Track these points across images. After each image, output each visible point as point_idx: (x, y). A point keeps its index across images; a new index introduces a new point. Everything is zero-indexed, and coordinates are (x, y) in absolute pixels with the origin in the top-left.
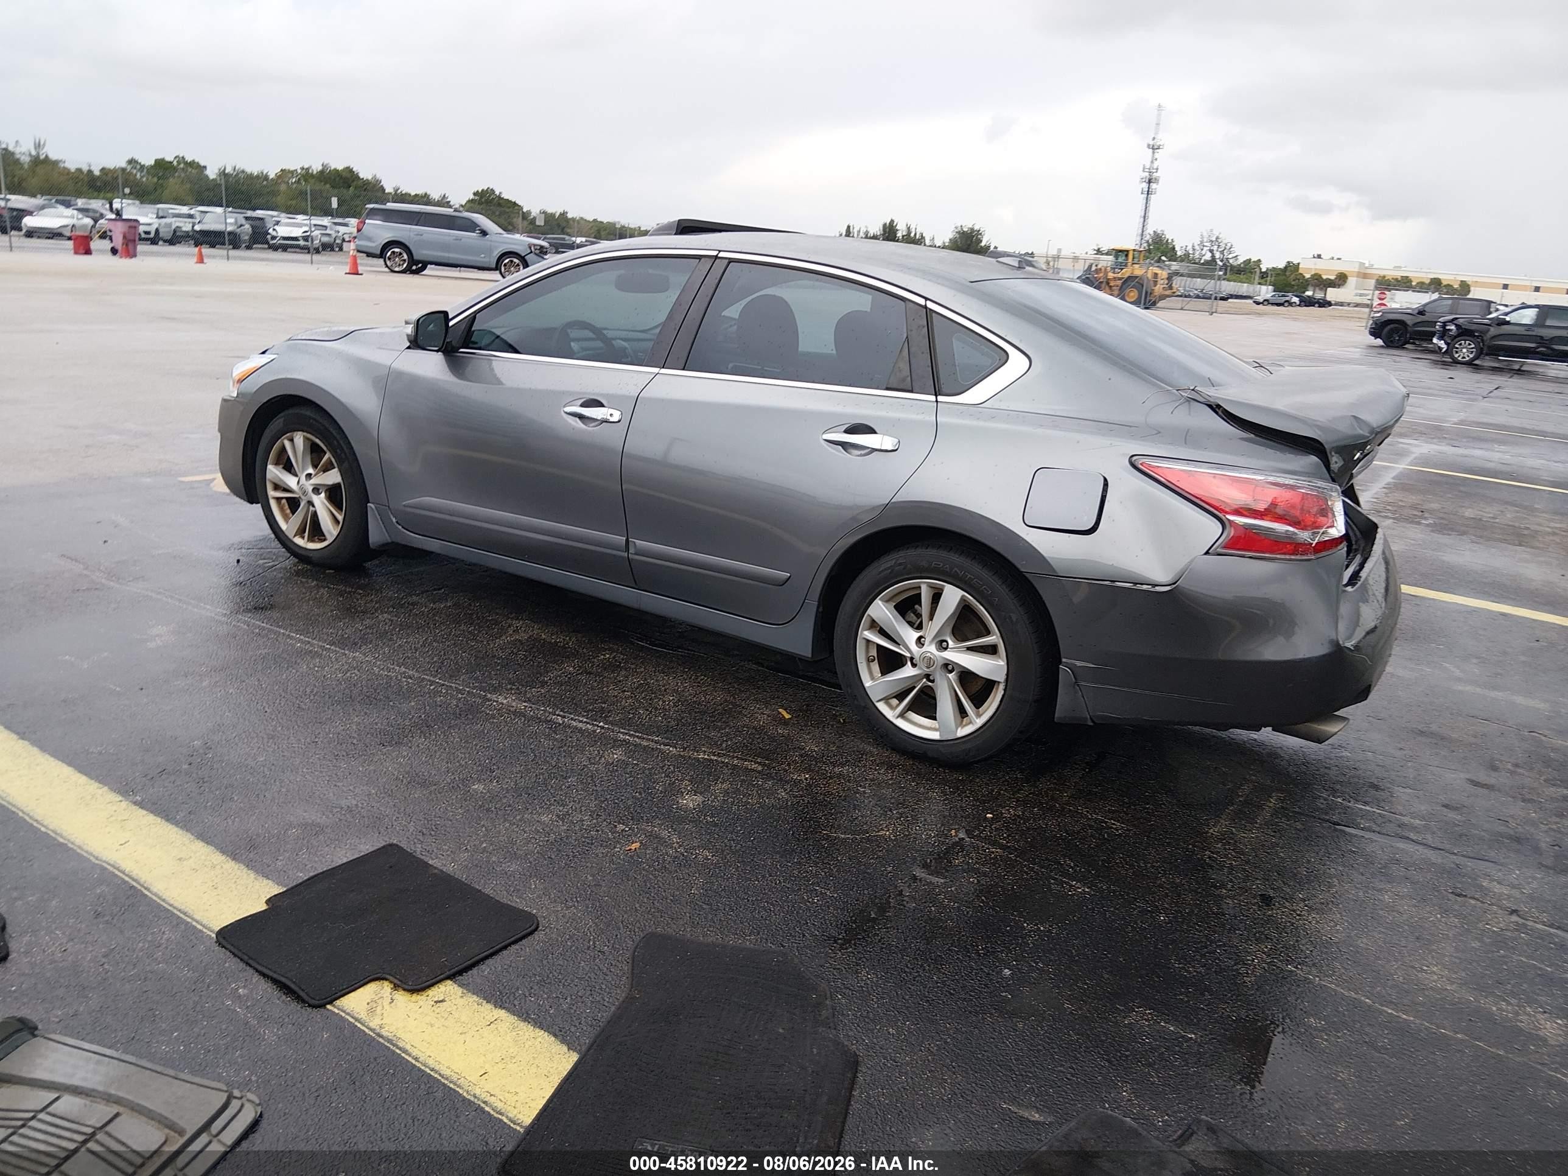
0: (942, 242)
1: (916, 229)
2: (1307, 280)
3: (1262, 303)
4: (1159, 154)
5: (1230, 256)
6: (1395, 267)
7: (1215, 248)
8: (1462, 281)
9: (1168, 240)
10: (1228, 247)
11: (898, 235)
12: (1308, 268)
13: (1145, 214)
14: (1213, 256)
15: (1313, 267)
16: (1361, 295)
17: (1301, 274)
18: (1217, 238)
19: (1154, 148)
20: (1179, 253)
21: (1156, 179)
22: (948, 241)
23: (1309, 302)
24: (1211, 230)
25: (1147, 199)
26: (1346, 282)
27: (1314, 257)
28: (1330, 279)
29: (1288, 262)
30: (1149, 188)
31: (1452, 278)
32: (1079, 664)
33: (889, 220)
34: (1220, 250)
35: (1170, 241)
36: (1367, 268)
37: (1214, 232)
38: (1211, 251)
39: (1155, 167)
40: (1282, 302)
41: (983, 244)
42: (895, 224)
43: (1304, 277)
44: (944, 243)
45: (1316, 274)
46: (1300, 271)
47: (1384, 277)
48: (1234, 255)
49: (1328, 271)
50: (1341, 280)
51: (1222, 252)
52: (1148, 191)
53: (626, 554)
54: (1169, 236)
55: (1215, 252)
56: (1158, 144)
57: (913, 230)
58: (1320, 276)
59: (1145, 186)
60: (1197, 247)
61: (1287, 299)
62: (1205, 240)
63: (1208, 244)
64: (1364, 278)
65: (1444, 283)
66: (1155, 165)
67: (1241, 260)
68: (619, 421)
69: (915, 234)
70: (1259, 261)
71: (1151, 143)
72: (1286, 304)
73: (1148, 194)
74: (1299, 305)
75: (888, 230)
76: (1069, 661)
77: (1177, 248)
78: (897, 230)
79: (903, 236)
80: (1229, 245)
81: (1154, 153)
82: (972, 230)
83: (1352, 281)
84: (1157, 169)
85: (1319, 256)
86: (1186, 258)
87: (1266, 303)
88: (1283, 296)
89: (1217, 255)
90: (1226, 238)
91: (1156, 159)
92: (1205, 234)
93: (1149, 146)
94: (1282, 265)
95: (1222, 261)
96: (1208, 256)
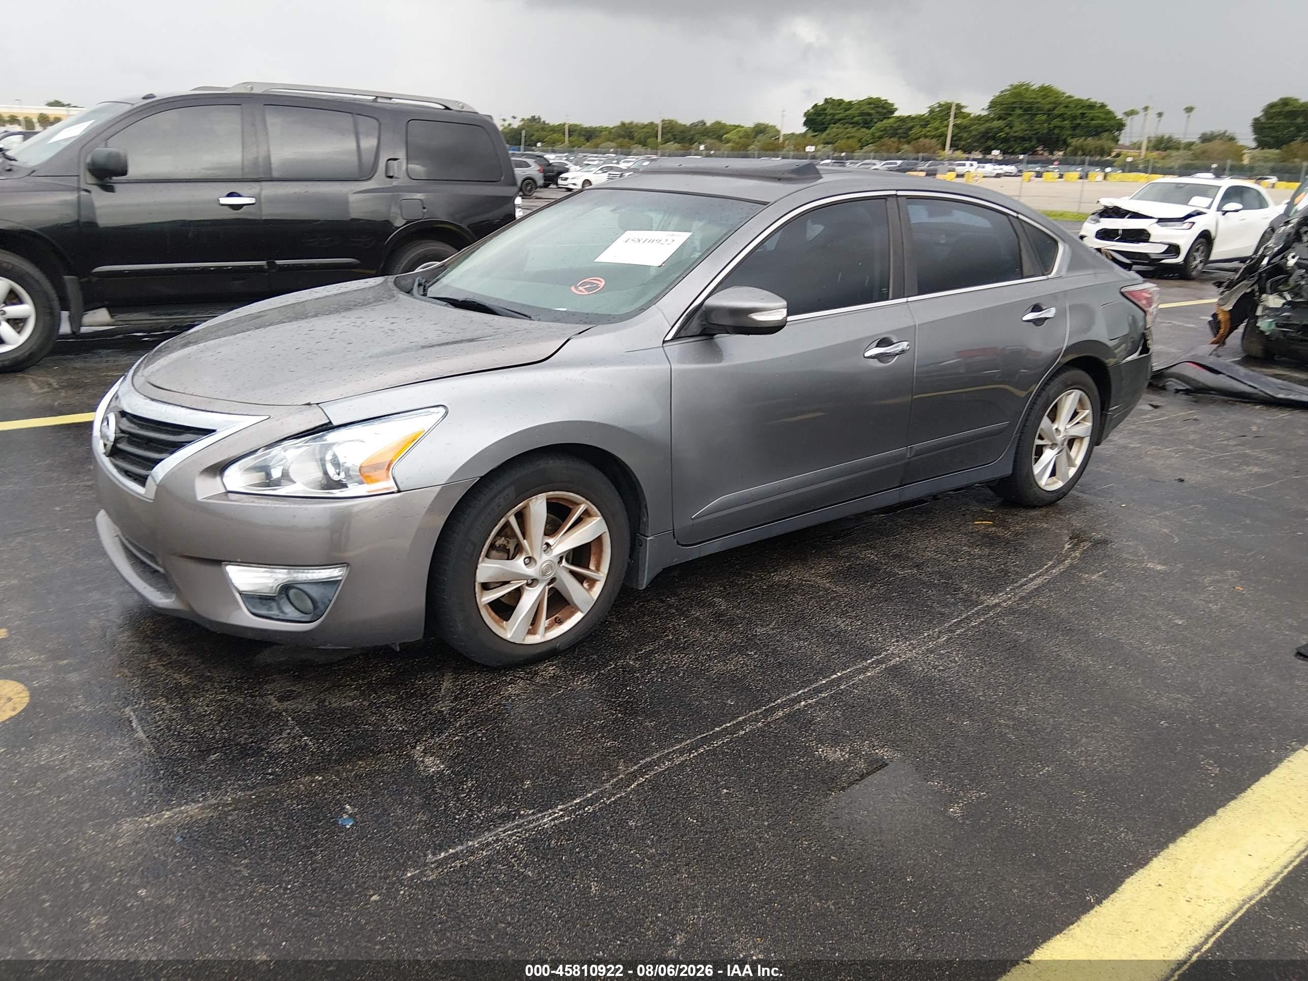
53: (905, 461)
76: (1111, 409)
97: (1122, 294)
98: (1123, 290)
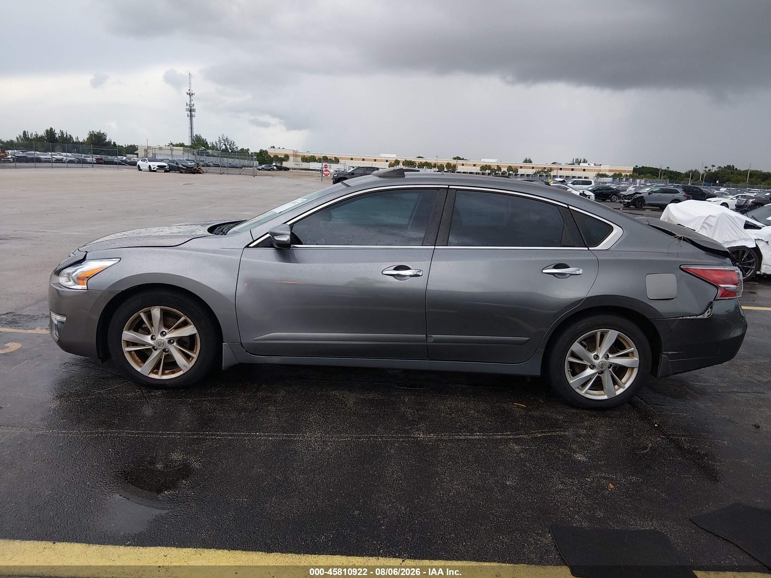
0: (83, 140)
1: (66, 133)
2: (272, 158)
3: (261, 170)
4: (193, 97)
5: (234, 147)
6: (307, 152)
7: (226, 143)
8: (335, 157)
9: (203, 139)
10: (232, 143)
11: (56, 136)
12: (272, 152)
13: (191, 126)
14: (226, 147)
15: (274, 152)
16: (297, 164)
17: (269, 155)
18: (226, 139)
19: (190, 95)
20: (210, 146)
21: (193, 110)
22: (86, 139)
23: (280, 169)
24: (223, 135)
25: (191, 119)
26: (289, 159)
27: (271, 147)
28: (282, 158)
29: (261, 150)
30: (191, 114)
31: (331, 156)
32: (670, 353)
33: (50, 128)
34: (229, 144)
35: (204, 140)
36: (296, 152)
37: (225, 135)
38: (225, 145)
39: (192, 104)
40: (270, 169)
41: (107, 141)
42: (53, 130)
43: (271, 157)
44: (84, 140)
45: (275, 155)
46: (269, 154)
47: (304, 156)
48: (236, 147)
49: (281, 154)
50: (287, 158)
51: (230, 145)
52: (191, 115)
53: (426, 343)
54: (204, 137)
55: (227, 145)
56: (192, 93)
57: (65, 133)
58: (277, 156)
59: (188, 112)
60: (218, 143)
61: (271, 167)
62: (221, 139)
63: (223, 141)
64: (296, 157)
65: (329, 158)
66: (192, 103)
67: (239, 149)
68: (422, 275)
69: (67, 136)
70: (248, 149)
71: (188, 92)
72: (272, 170)
73: (191, 117)
74: (277, 170)
75: (49, 134)
76: (666, 353)
77: (209, 143)
78: (56, 134)
79: (59, 137)
80: (233, 142)
81: (190, 97)
82: (99, 133)
83: (291, 158)
84: (193, 105)
85: (274, 147)
86: (213, 148)
87: (263, 169)
88: (270, 166)
89: (228, 147)
90: (231, 138)
91: (192, 100)
92: (220, 137)
93: (187, 93)
94: (258, 151)
95: (231, 149)
96: (224, 147)
97: (682, 269)
98: (682, 267)
